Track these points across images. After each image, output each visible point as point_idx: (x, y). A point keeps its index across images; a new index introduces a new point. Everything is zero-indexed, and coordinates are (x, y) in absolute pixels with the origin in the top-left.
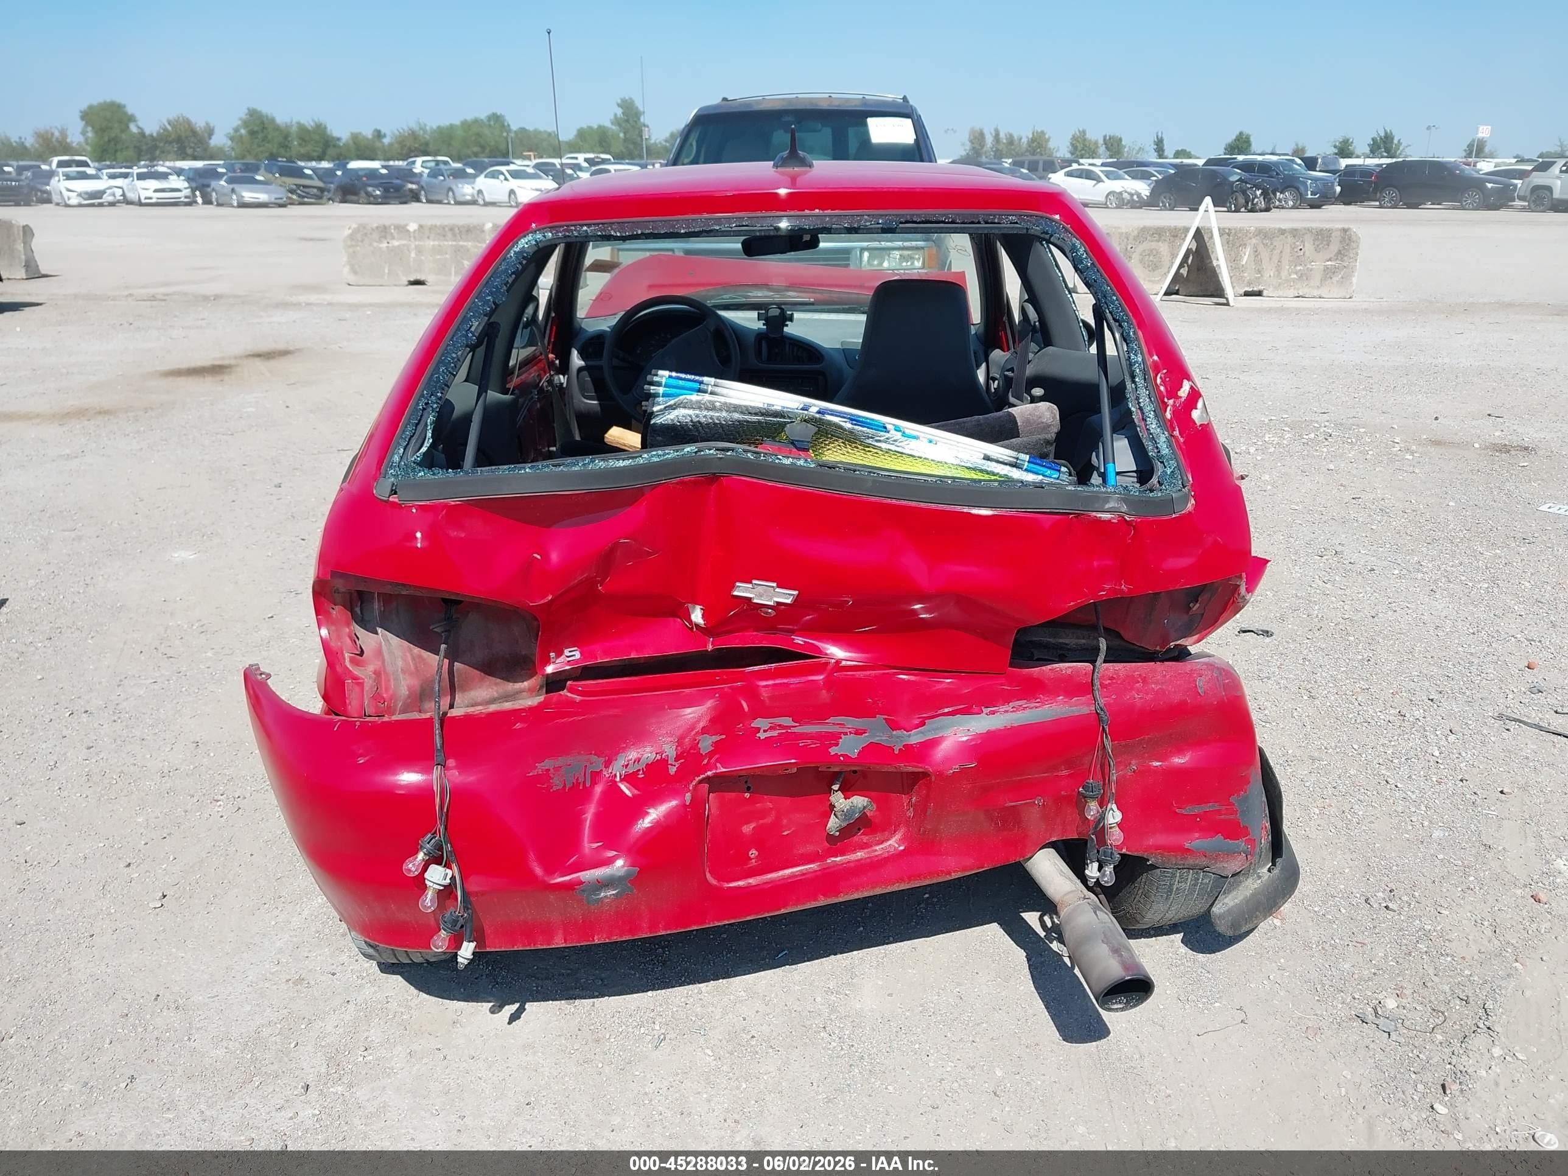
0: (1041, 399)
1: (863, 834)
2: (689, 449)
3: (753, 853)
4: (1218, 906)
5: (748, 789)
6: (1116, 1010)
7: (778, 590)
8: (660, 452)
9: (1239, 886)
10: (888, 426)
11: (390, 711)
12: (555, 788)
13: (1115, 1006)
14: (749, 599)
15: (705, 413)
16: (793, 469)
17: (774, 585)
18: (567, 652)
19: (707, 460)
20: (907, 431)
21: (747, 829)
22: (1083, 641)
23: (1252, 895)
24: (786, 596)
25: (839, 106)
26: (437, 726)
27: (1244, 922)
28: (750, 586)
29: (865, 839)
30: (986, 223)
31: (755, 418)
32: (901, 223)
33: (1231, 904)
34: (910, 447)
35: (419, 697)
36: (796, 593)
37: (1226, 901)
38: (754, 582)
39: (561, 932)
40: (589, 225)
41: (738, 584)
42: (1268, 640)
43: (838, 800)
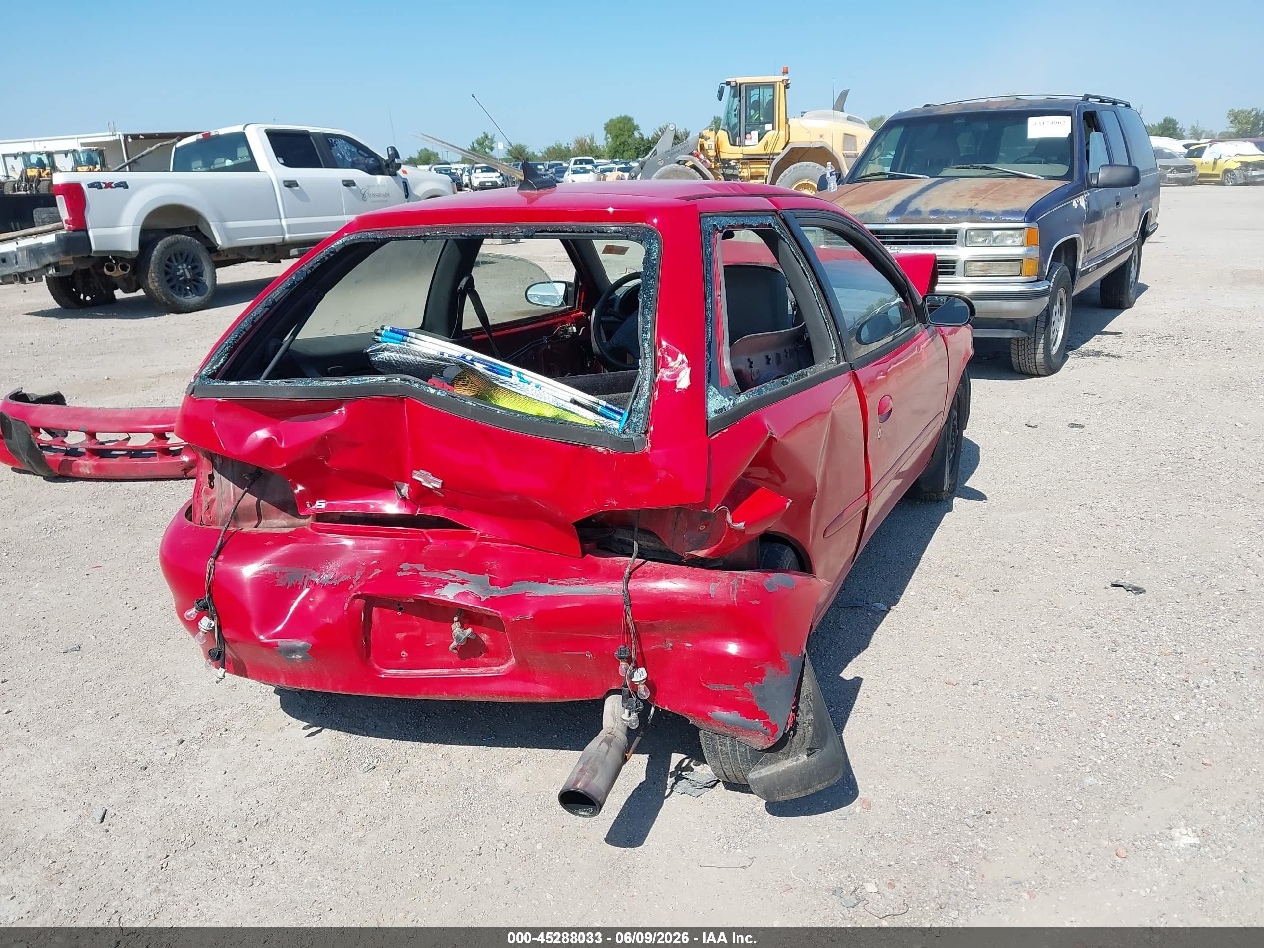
1: (484, 657)
2: (381, 378)
3: (404, 653)
4: (754, 773)
5: (401, 609)
7: (433, 478)
8: (360, 379)
9: (777, 762)
10: (513, 372)
11: (214, 522)
12: (278, 585)
13: (583, 813)
14: (421, 482)
15: (401, 355)
17: (431, 474)
18: (317, 503)
19: (395, 386)
20: (524, 377)
21: (400, 636)
22: (652, 544)
23: (783, 771)
24: (437, 483)
26: (222, 533)
27: (776, 793)
28: (420, 473)
29: (486, 660)
31: (430, 361)
32: (537, 232)
33: (765, 774)
34: (529, 390)
35: (236, 516)
36: (441, 481)
37: (762, 771)
39: (283, 676)
41: (414, 471)
43: (456, 628)
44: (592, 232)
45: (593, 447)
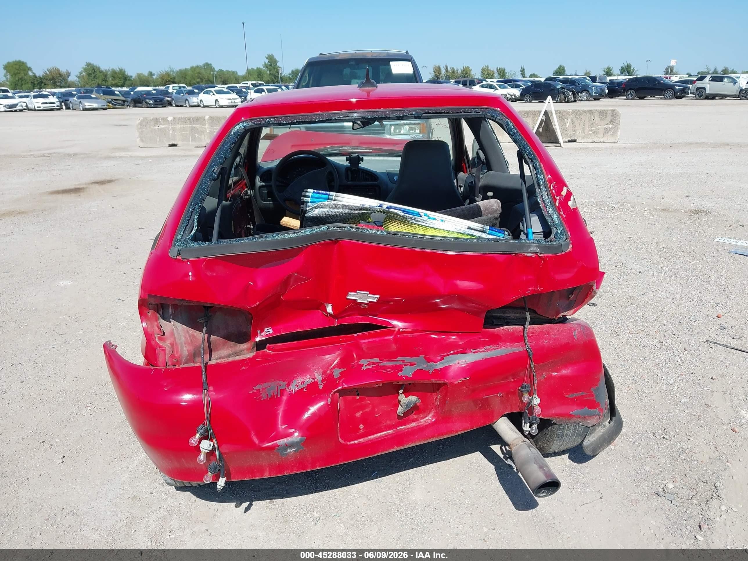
0: (492, 197)
1: (414, 414)
2: (324, 227)
3: (361, 426)
4: (586, 442)
5: (358, 395)
6: (542, 497)
7: (369, 295)
8: (310, 230)
9: (595, 431)
10: (421, 214)
11: (179, 363)
12: (263, 399)
13: (542, 495)
14: (356, 300)
15: (332, 210)
16: (376, 236)
17: (368, 293)
18: (266, 330)
19: (333, 232)
20: (430, 216)
21: (358, 414)
22: (518, 315)
23: (601, 435)
24: (374, 298)
25: (376, 56)
26: (203, 370)
27: (598, 449)
28: (356, 294)
29: (415, 417)
30: (464, 112)
31: (356, 212)
32: (423, 114)
33: (592, 440)
34: (431, 223)
35: (193, 356)
36: (378, 296)
37: (589, 439)
38: (358, 292)
39: (267, 470)
40: (270, 118)
42: (594, 308)
43: (402, 398)
44: (461, 113)
45: (524, 253)
